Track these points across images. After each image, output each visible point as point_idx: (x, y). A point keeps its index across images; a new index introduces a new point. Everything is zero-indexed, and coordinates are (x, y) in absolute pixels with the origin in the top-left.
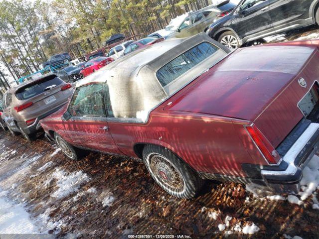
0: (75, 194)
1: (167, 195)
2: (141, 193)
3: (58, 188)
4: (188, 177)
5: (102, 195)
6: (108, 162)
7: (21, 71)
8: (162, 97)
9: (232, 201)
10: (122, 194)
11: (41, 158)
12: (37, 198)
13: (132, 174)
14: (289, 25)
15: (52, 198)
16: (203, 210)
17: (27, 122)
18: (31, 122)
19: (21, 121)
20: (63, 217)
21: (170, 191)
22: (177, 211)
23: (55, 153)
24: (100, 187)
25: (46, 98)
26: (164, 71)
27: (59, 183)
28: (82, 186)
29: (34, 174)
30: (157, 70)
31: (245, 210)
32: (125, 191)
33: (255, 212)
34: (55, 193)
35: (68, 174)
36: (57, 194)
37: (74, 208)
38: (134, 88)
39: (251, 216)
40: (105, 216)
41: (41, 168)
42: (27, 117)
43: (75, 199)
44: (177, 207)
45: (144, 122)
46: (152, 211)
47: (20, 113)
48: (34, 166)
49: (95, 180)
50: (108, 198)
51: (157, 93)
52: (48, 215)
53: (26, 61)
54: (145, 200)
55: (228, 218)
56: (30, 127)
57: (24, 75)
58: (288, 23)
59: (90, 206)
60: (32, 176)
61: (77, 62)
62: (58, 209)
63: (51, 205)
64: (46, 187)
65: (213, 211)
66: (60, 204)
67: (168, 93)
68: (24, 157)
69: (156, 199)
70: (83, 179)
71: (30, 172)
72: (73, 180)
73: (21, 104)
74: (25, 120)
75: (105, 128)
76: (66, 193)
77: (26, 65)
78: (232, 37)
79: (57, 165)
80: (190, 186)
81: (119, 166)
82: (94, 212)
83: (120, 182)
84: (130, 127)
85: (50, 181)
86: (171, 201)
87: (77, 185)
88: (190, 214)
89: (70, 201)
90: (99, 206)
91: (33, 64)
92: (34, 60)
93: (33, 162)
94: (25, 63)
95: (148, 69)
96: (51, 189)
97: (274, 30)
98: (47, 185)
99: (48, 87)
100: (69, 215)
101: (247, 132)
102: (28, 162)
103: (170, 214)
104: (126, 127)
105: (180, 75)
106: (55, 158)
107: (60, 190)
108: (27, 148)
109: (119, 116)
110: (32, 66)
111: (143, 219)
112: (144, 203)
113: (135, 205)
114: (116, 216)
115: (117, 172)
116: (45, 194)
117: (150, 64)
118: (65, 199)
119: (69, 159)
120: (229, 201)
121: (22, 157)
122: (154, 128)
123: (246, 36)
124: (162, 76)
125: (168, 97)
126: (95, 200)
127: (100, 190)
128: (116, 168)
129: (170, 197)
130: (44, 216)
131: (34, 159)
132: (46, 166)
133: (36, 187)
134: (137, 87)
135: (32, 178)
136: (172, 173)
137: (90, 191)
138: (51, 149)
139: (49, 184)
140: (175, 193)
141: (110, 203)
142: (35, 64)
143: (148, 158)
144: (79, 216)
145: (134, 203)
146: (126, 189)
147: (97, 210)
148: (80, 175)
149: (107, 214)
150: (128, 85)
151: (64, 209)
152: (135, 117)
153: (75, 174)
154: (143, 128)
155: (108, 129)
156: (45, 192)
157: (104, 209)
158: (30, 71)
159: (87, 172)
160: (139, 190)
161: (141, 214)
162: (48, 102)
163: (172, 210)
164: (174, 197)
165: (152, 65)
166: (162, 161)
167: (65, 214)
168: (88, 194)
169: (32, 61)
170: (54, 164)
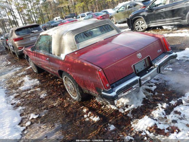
0: (30, 89)
1: (71, 98)
2: (60, 95)
3: (23, 85)
4: (78, 90)
5: (42, 93)
6: (52, 77)
7: (27, 18)
8: (74, 49)
9: (97, 106)
10: (51, 94)
11: (21, 69)
12: (12, 88)
13: (60, 86)
14: (174, 22)
15: (19, 89)
16: (82, 108)
17: (18, 48)
18: (21, 49)
19: (16, 47)
20: (20, 99)
21: (72, 96)
22: (72, 106)
23: (29, 68)
24: (43, 89)
25: (31, 37)
26: (79, 36)
27: (25, 83)
28: (35, 86)
29: (15, 76)
30: (75, 35)
31: (100, 111)
32: (53, 93)
33: (103, 113)
34: (21, 87)
35: (31, 80)
36: (22, 88)
37: (27, 96)
38: (63, 41)
39: (101, 114)
40: (39, 102)
41: (19, 74)
42: (19, 45)
43: (29, 92)
44: (72, 104)
45: (63, 60)
46: (61, 104)
47: (16, 42)
48: (17, 72)
49: (42, 85)
50: (43, 94)
51: (73, 46)
52: (14, 96)
53: (30, 12)
54: (60, 98)
55: (90, 113)
56: (20, 51)
57: (28, 20)
58: (173, 21)
59: (35, 96)
60: (14, 77)
61: (59, 19)
62: (20, 95)
63: (17, 93)
64: (18, 84)
65: (85, 109)
66: (21, 93)
67: (78, 48)
68: (14, 66)
69: (65, 99)
70: (37, 83)
71: (13, 75)
72: (32, 83)
73: (17, 38)
74: (18, 47)
75: (48, 59)
76: (26, 88)
77: (30, 14)
78: (143, 22)
79: (28, 74)
80: (79, 95)
81: (56, 80)
82: (35, 99)
83: (53, 88)
84: (57, 61)
85: (21, 81)
86: (71, 101)
87: (32, 85)
88: (76, 108)
89: (26, 92)
90: (38, 97)
91: (34, 15)
92: (34, 12)
93: (17, 70)
94: (29, 13)
95: (71, 33)
96: (20, 85)
97: (166, 23)
98: (19, 83)
99: (33, 31)
100: (24, 98)
101: (98, 73)
102: (14, 69)
103: (68, 107)
104: (56, 61)
105: (88, 40)
106: (28, 70)
107: (24, 86)
108: (16, 62)
109: (54, 54)
110: (33, 16)
111: (55, 107)
112: (59, 100)
113: (54, 100)
114: (44, 103)
115: (54, 83)
116: (16, 87)
117: (73, 31)
118: (25, 91)
119: (34, 72)
120: (96, 106)
121: (12, 66)
122: (66, 64)
123: (150, 23)
124: (78, 38)
125: (77, 50)
126: (38, 94)
127: (42, 90)
128: (54, 81)
129: (72, 99)
130: (12, 97)
131: (18, 68)
132: (22, 73)
133: (14, 83)
134: (64, 41)
135: (14, 78)
136: (73, 87)
137: (37, 89)
138: (28, 65)
139: (20, 82)
140: (74, 97)
141: (44, 97)
142: (35, 15)
143: (64, 78)
144: (28, 100)
145: (54, 99)
146: (54, 92)
147: (37, 99)
148: (36, 81)
149: (40, 101)
150: (60, 39)
151: (22, 96)
152: (60, 56)
153: (34, 80)
154: (62, 63)
155: (49, 60)
156: (17, 86)
157: (40, 99)
158: (31, 19)
159: (40, 81)
160: (59, 94)
161: (55, 105)
162: (31, 39)
163: (69, 105)
164: (73, 99)
165: (74, 31)
166: (69, 81)
167: (22, 98)
168: (36, 91)
169: (34, 13)
170: (27, 73)
